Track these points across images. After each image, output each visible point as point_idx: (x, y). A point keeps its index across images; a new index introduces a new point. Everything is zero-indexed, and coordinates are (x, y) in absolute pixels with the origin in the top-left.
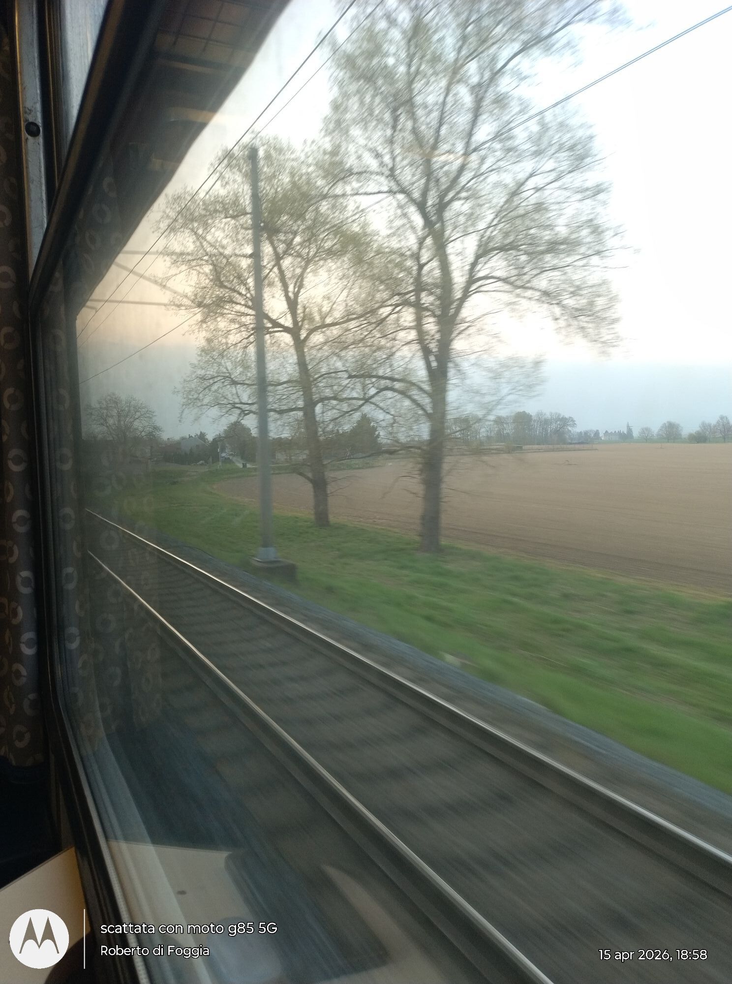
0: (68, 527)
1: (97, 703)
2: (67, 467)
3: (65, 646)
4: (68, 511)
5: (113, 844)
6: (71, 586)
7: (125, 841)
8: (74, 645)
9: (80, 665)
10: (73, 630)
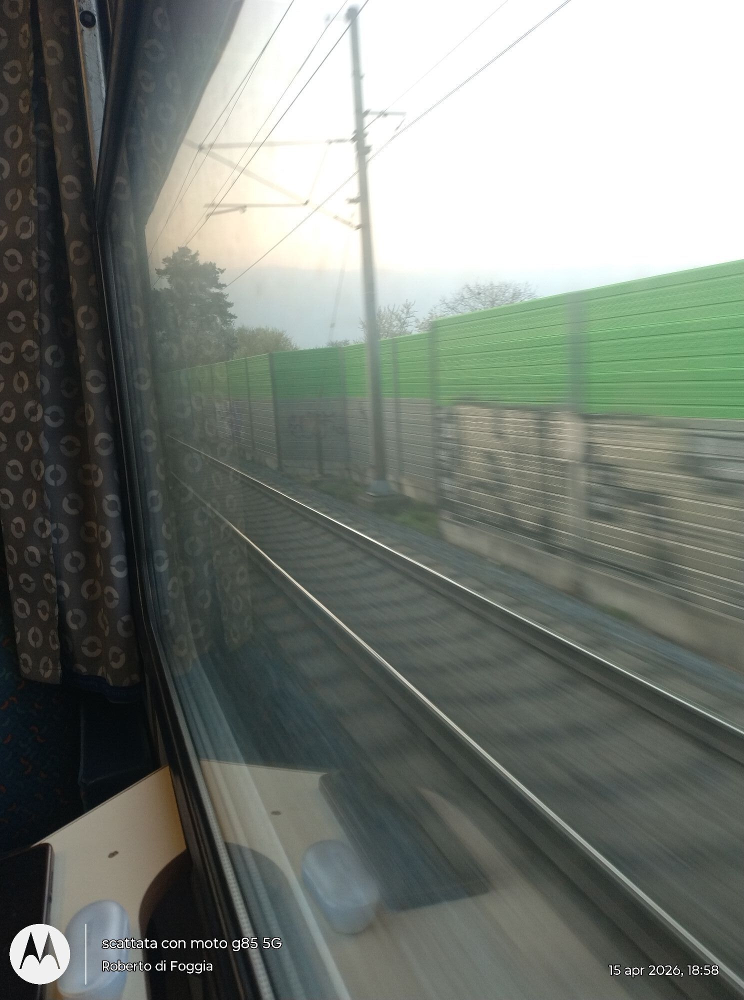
0: (151, 448)
1: (189, 624)
2: (145, 387)
3: (154, 569)
4: (149, 432)
5: (205, 763)
6: (157, 509)
7: (216, 761)
8: (163, 568)
9: (169, 587)
10: (161, 553)
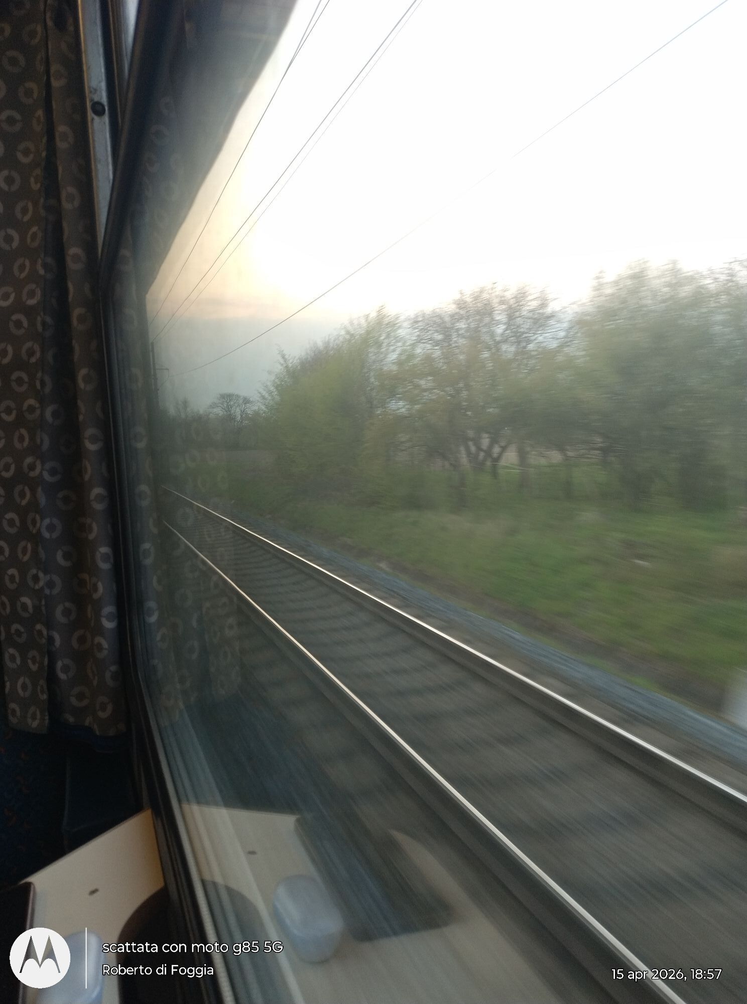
0: (145, 503)
1: (176, 675)
2: (141, 445)
3: (144, 620)
4: (144, 488)
5: (186, 807)
6: (148, 561)
7: (197, 804)
8: (153, 619)
9: (158, 638)
10: (152, 604)
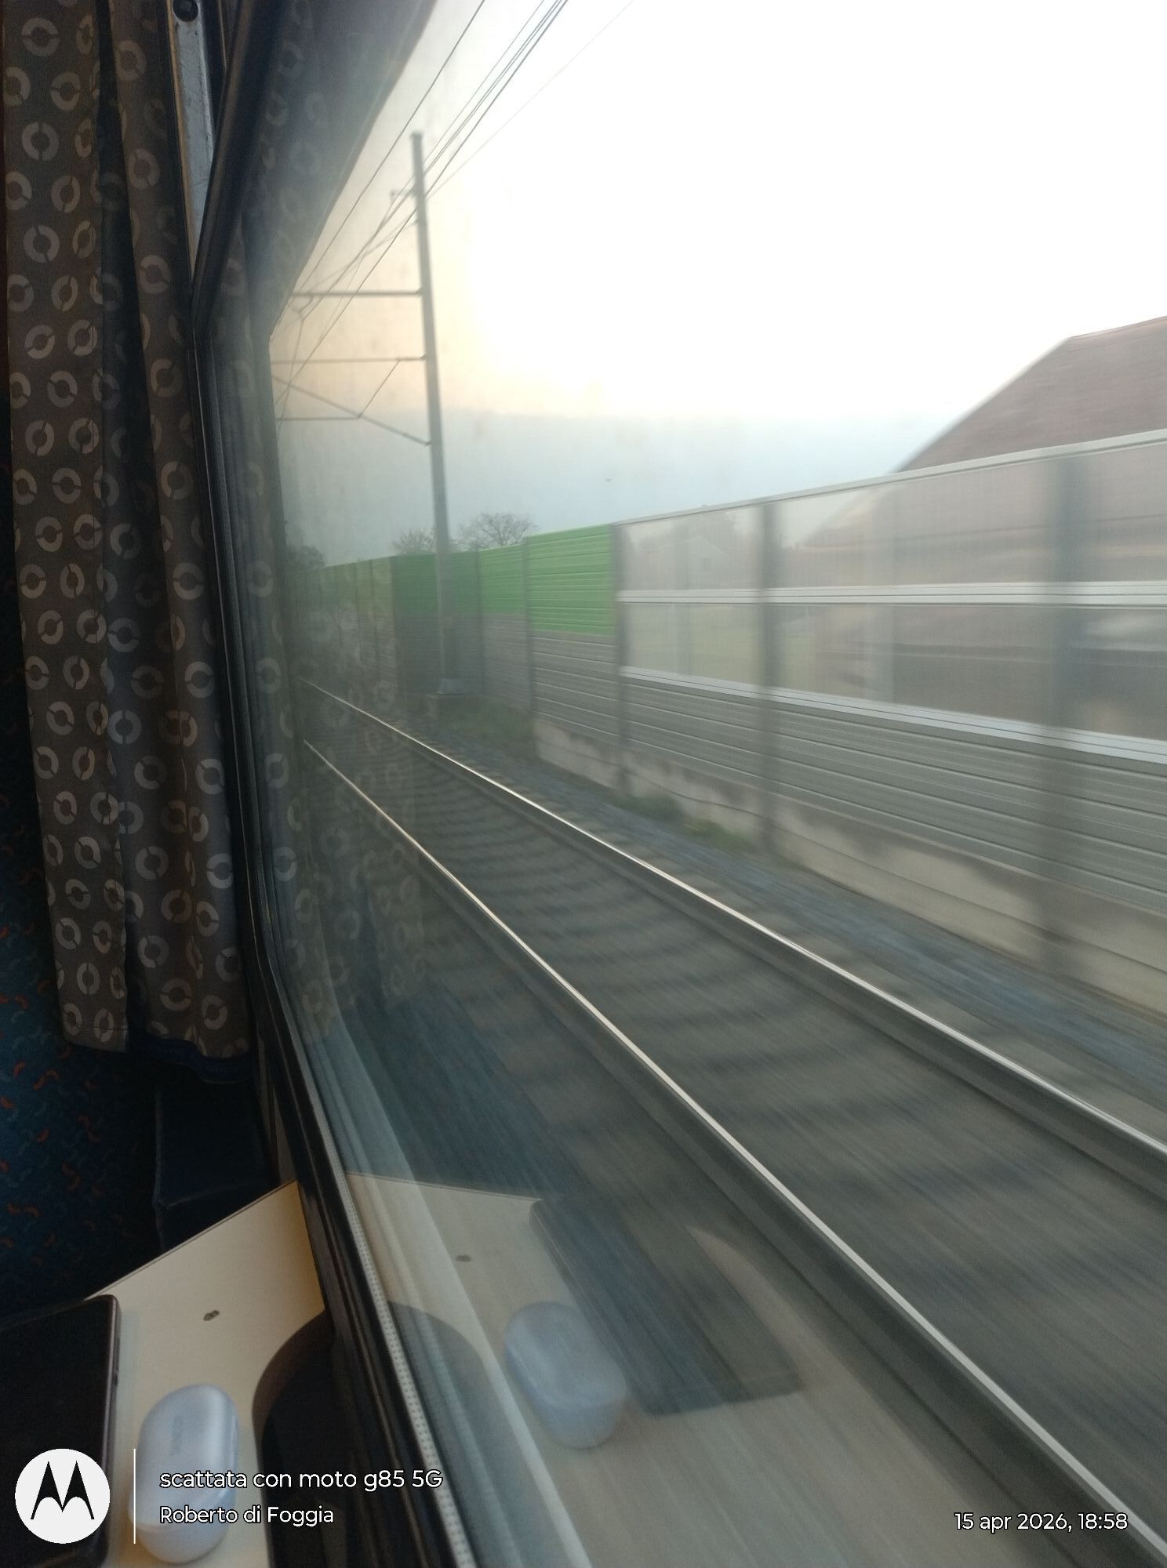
0: (272, 688)
1: (326, 963)
2: (266, 591)
3: (274, 876)
4: (270, 663)
5: (356, 1178)
6: (279, 783)
7: (373, 1175)
8: (288, 875)
9: (297, 906)
10: (286, 852)
